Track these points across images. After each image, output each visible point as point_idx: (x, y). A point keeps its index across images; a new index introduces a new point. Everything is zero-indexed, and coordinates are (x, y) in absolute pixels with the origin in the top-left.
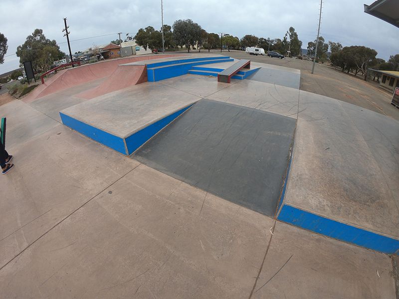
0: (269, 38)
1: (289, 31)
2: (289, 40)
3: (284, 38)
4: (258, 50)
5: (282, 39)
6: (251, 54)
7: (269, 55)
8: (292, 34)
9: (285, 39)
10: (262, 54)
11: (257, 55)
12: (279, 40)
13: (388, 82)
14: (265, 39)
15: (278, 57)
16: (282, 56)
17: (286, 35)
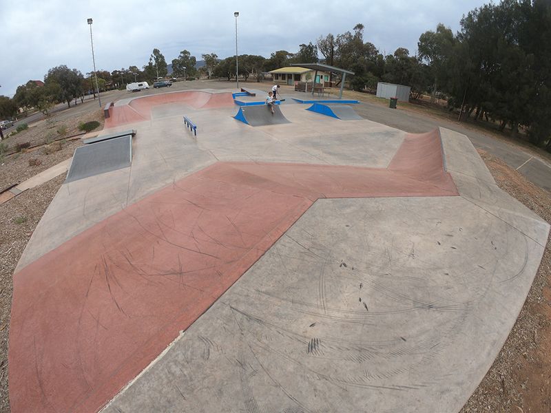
1: (153, 55)
4: (141, 85)
6: (135, 91)
7: (155, 87)
8: (157, 57)
9: (150, 64)
11: (142, 90)
13: (280, 78)
15: (166, 86)
17: (151, 59)
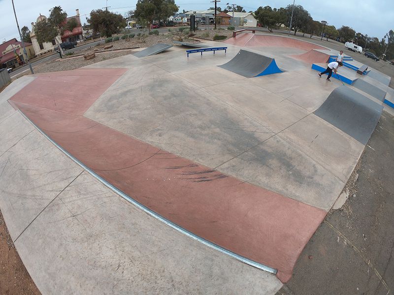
0: (367, 35)
1: (388, 34)
2: (387, 42)
3: (383, 39)
4: (356, 48)
5: (380, 40)
6: (350, 49)
7: (366, 55)
8: (391, 38)
9: (383, 41)
10: (359, 52)
11: (354, 51)
12: (376, 39)
14: (362, 35)
15: (374, 58)
16: (378, 58)
17: (385, 37)
